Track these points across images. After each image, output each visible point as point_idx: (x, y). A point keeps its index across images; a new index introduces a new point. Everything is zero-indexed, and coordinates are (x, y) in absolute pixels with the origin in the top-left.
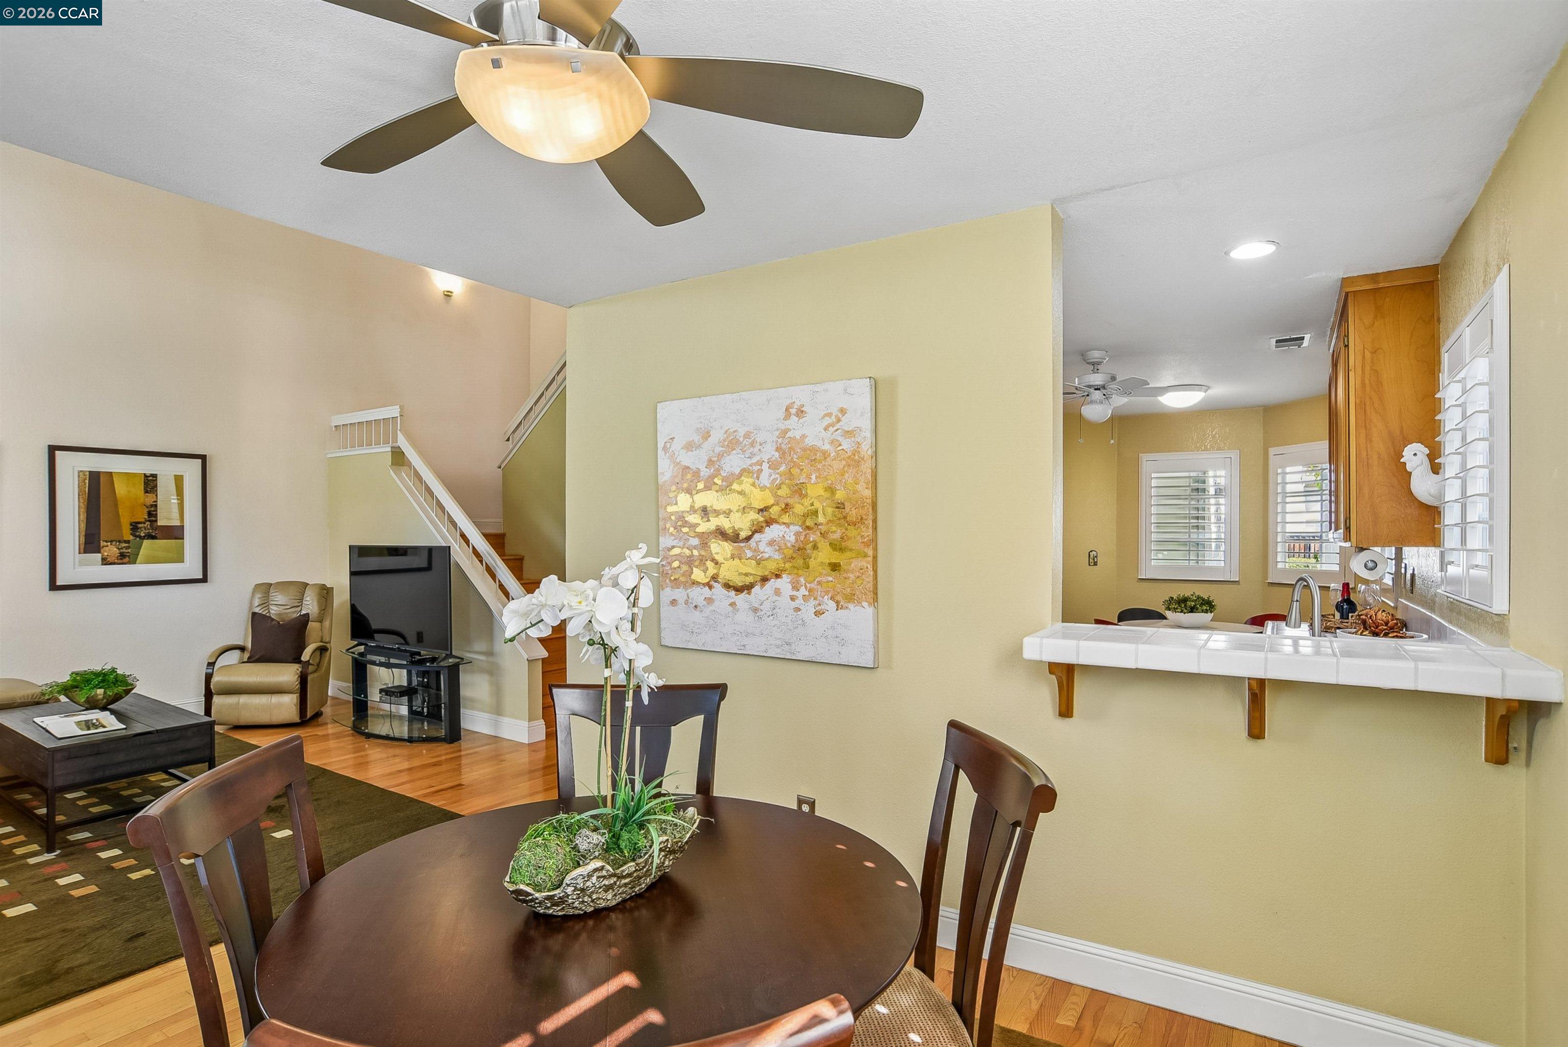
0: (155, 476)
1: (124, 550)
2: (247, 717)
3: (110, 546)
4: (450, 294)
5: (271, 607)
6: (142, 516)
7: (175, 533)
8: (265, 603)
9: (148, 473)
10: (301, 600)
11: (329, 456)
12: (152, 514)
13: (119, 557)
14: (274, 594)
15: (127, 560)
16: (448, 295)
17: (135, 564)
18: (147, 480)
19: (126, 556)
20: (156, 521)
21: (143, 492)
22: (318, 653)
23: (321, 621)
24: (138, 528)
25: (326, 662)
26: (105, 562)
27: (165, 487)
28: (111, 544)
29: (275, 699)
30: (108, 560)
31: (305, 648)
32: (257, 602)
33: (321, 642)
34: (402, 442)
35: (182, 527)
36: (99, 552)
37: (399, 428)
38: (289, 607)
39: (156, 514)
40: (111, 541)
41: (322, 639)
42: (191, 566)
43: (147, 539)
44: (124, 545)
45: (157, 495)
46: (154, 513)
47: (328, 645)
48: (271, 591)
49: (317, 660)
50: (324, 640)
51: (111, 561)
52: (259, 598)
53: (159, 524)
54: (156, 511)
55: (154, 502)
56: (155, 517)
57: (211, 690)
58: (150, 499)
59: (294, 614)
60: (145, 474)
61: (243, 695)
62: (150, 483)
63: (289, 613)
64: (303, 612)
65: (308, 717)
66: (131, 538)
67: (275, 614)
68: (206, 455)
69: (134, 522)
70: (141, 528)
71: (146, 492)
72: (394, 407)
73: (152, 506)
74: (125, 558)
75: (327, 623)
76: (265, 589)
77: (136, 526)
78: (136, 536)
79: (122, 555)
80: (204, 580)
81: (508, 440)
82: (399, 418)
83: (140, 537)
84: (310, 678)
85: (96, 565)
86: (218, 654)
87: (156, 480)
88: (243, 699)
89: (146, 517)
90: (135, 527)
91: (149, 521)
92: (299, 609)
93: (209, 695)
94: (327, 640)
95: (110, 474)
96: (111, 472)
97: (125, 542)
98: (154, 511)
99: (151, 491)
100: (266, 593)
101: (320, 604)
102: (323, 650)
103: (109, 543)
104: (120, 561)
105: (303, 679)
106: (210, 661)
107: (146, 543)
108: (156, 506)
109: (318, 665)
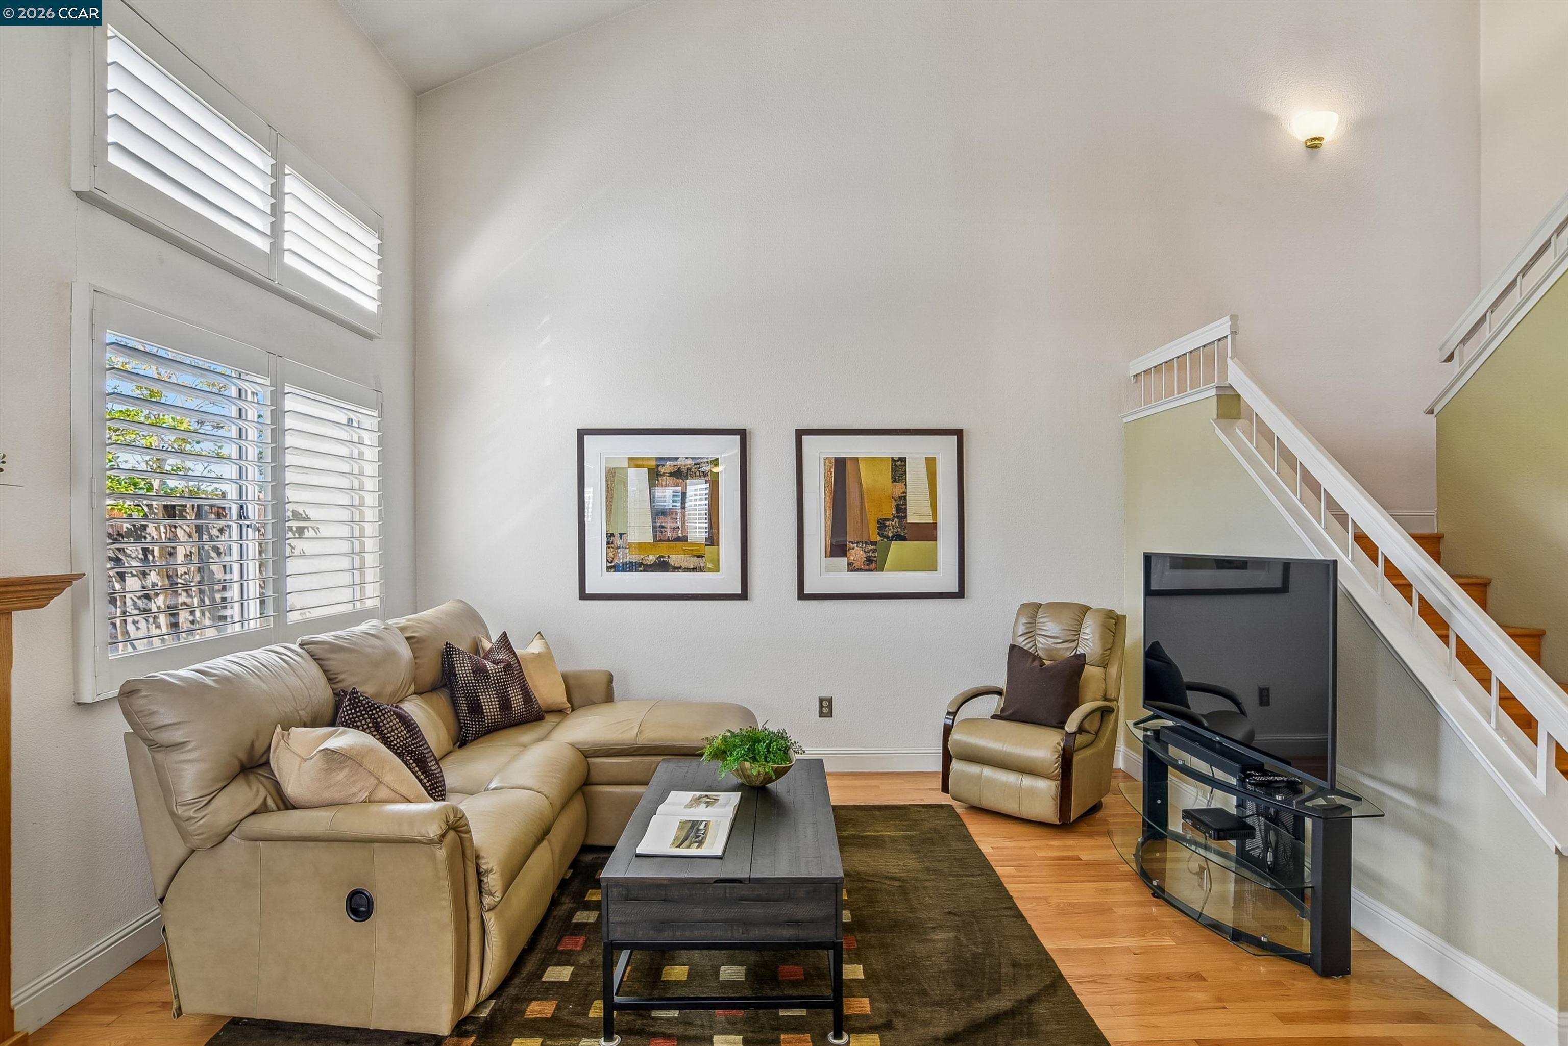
0: (903, 460)
1: (871, 554)
2: (990, 800)
3: (856, 548)
4: (1317, 142)
5: (1037, 638)
6: (889, 511)
7: (928, 532)
8: (1030, 633)
9: (896, 456)
10: (1078, 631)
11: (1125, 420)
12: (901, 509)
13: (866, 563)
14: (1042, 620)
15: (873, 566)
16: (1314, 145)
17: (882, 571)
18: (895, 465)
19: (873, 560)
20: (906, 517)
21: (891, 480)
22: (1098, 714)
23: (1105, 666)
24: (886, 527)
25: (1109, 730)
26: (851, 568)
27: (915, 473)
28: (857, 546)
29: (1027, 781)
30: (855, 565)
31: (1078, 706)
32: (1021, 629)
33: (1106, 699)
34: (1237, 377)
35: (934, 526)
36: (845, 555)
37: (1229, 355)
38: (1061, 641)
39: (906, 509)
40: (858, 543)
41: (1105, 695)
42: (945, 578)
43: (895, 540)
44: (871, 547)
45: (906, 485)
46: (903, 507)
47: (1113, 704)
48: (1040, 614)
49: (1095, 726)
50: (1108, 697)
51: (857, 567)
52: (1023, 624)
53: (908, 522)
54: (906, 505)
55: (903, 493)
56: (904, 513)
57: (949, 751)
58: (898, 490)
59: (1066, 652)
60: (892, 458)
61: (987, 767)
62: (898, 468)
63: (1060, 649)
64: (1080, 651)
65: (1071, 821)
66: (878, 538)
67: (1042, 648)
68: (962, 430)
69: (881, 519)
70: (889, 526)
71: (894, 481)
72: (1220, 322)
73: (900, 498)
74: (873, 563)
75: (1113, 670)
76: (1032, 610)
77: (884, 524)
78: (883, 537)
79: (869, 560)
80: (960, 594)
81: (1450, 358)
82: (1229, 337)
83: (888, 538)
84: (1077, 758)
85: (841, 571)
86: (960, 701)
87: (905, 465)
88: (988, 772)
89: (894, 512)
90: (882, 525)
91: (897, 517)
92: (1074, 645)
93: (947, 758)
94: (1113, 696)
95: (856, 460)
96: (857, 458)
97: (872, 543)
98: (903, 505)
99: (899, 479)
100: (1031, 618)
101: (1103, 638)
102: (1105, 712)
103: (855, 545)
104: (867, 568)
105: (1066, 759)
106: (950, 710)
107: (895, 545)
108: (905, 498)
109: (1097, 733)
